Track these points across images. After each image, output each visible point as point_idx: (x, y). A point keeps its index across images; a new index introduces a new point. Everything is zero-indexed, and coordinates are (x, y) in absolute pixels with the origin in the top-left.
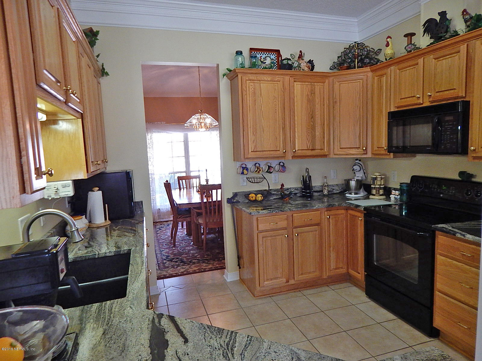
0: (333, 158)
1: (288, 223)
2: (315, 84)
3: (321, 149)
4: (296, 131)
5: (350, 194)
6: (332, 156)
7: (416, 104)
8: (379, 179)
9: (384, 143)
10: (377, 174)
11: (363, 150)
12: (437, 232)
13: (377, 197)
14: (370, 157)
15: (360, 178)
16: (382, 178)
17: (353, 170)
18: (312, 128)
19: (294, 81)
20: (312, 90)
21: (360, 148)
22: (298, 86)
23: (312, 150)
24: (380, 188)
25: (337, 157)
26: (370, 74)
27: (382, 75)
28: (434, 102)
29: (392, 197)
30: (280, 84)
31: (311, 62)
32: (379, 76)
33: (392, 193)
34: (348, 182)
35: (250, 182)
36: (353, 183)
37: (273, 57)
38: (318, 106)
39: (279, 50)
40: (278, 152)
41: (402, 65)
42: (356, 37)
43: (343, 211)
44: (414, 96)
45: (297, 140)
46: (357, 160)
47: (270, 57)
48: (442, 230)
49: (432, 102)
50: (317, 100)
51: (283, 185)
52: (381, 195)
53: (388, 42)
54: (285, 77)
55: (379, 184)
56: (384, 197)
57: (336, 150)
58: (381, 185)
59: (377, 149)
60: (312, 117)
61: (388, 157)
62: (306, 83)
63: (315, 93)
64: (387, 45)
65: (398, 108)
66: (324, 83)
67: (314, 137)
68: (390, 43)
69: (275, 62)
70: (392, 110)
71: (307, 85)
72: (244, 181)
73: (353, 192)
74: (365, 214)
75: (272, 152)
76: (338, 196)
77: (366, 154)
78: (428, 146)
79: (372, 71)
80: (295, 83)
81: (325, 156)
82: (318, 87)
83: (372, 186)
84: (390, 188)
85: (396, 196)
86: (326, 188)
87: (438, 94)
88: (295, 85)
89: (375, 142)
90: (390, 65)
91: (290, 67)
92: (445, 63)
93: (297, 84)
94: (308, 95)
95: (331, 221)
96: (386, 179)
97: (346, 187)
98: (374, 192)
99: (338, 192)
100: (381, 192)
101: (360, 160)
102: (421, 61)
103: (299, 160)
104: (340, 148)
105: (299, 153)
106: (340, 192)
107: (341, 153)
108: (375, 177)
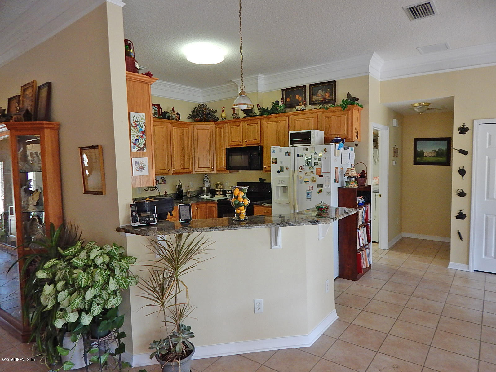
0: (195, 174)
1: (176, 213)
2: (184, 129)
3: (188, 169)
4: (175, 157)
5: (204, 195)
6: (194, 172)
7: (239, 145)
8: (220, 185)
9: (224, 164)
10: (219, 183)
11: (212, 168)
12: (254, 205)
13: (219, 196)
14: (216, 172)
15: (208, 186)
16: (221, 185)
17: (204, 181)
18: (183, 155)
19: (173, 127)
20: (182, 132)
21: (210, 167)
22: (175, 130)
23: (183, 169)
24: (221, 191)
25: (197, 173)
26: (214, 125)
27: (221, 128)
28: (248, 145)
29: (227, 195)
30: (165, 128)
31: (178, 114)
32: (219, 127)
33: (227, 193)
34: (202, 188)
35: (146, 191)
36: (205, 189)
37: (156, 109)
38: (185, 142)
39: (159, 105)
40: (165, 170)
41: (232, 124)
42: (201, 100)
43: (204, 205)
44: (238, 141)
45: (175, 163)
46: (206, 175)
47: (154, 109)
48: (256, 204)
49: (246, 145)
50: (185, 139)
51: (166, 192)
52: (221, 195)
53: (223, 110)
54: (167, 124)
55: (220, 188)
56: (223, 196)
57: (196, 168)
58: (221, 189)
59: (220, 168)
60: (183, 149)
61: (226, 172)
62: (179, 128)
63: (184, 134)
64: (223, 111)
65: (230, 146)
66: (188, 128)
67: (184, 161)
68: (224, 110)
69: (157, 112)
70: (227, 147)
71: (180, 129)
72: (140, 191)
73: (205, 194)
74: (217, 204)
75: (162, 171)
76: (195, 198)
77: (214, 171)
78: (247, 166)
79: (215, 124)
80: (173, 128)
81: (190, 172)
82: (185, 130)
83: (216, 190)
84: (225, 190)
85: (230, 194)
86: (189, 193)
87: (249, 141)
88: (173, 129)
89: (219, 165)
90: (226, 123)
91: (169, 118)
92: (252, 127)
93: (174, 129)
94: (180, 135)
95: (198, 211)
96: (223, 185)
97: (201, 192)
98: (217, 193)
99: (195, 195)
100: (221, 193)
101: (207, 175)
102: (241, 124)
103: (176, 175)
104: (199, 168)
105: (177, 171)
106: (196, 196)
107: (199, 171)
108: (217, 184)
